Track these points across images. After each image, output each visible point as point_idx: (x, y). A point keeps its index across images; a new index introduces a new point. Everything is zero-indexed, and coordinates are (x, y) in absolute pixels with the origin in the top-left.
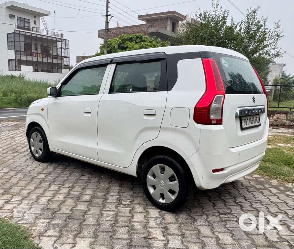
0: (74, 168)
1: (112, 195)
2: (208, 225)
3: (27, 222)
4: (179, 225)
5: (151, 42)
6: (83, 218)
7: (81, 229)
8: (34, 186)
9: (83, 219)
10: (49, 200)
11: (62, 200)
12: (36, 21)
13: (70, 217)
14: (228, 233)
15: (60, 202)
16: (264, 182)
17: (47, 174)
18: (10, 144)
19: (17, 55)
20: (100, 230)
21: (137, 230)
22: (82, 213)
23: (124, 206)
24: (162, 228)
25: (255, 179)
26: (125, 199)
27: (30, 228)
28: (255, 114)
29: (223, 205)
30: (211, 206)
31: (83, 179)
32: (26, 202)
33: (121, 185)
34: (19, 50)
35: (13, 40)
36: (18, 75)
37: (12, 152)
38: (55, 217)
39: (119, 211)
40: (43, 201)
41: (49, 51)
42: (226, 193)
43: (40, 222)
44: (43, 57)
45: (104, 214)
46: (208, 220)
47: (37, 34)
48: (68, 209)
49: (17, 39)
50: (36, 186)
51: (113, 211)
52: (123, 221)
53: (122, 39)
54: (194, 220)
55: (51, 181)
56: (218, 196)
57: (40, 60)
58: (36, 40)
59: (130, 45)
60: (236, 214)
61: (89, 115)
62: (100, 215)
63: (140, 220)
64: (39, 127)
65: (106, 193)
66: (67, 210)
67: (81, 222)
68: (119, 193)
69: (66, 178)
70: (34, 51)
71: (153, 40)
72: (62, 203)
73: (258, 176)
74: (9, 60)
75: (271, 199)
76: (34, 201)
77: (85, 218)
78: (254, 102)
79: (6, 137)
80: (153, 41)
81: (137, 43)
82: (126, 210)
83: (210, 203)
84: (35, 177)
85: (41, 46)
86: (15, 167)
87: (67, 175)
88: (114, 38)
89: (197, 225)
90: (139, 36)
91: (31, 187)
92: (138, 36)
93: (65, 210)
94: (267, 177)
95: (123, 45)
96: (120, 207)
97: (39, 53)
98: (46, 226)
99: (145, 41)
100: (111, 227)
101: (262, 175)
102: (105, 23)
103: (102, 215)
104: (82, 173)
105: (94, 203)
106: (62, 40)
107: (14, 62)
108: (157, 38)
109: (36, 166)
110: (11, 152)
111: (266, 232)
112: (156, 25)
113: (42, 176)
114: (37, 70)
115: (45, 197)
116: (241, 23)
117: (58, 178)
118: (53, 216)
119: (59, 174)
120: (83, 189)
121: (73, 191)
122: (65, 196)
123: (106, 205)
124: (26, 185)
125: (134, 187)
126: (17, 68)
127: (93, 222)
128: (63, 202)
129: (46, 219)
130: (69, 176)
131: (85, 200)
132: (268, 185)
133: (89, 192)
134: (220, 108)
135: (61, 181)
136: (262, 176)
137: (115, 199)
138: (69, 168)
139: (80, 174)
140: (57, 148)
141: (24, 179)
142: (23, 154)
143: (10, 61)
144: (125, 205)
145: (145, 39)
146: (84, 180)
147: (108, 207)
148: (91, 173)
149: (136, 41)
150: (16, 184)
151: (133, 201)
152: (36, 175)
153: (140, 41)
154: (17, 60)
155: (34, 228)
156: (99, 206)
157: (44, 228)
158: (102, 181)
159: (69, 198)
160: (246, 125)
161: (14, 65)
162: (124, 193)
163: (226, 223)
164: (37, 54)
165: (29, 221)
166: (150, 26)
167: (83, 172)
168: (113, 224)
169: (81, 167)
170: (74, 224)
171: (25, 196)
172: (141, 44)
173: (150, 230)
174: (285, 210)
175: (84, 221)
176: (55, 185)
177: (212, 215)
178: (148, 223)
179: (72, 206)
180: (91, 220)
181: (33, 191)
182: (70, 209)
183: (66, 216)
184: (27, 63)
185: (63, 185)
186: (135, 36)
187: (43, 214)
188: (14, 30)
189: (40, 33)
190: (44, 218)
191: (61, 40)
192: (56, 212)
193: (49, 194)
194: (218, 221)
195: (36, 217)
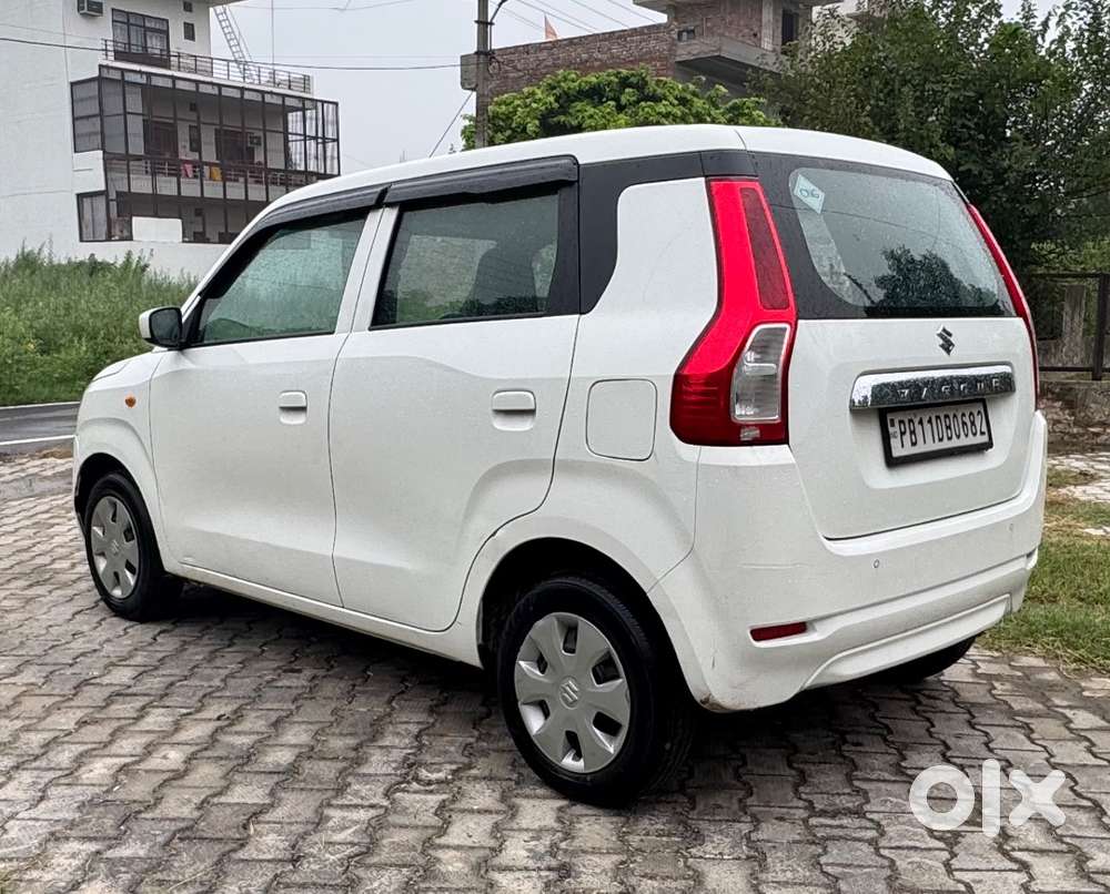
0: (265, 644)
1: (387, 746)
2: (744, 857)
3: (10, 854)
4: (624, 858)
5: (683, 101)
6: (238, 836)
7: (219, 877)
8: (79, 714)
9: (238, 839)
10: (123, 769)
11: (175, 768)
12: (192, 25)
13: (187, 833)
14: (816, 885)
15: (165, 776)
16: (1052, 686)
17: (142, 669)
18: (27, 549)
19: (112, 175)
20: (296, 878)
21: (444, 877)
22: (243, 817)
23: (422, 788)
24: (549, 869)
25: (1019, 674)
26: (437, 760)
27: (15, 876)
28: (950, 400)
29: (841, 777)
30: (788, 781)
31: (288, 684)
32: (26, 777)
33: (436, 706)
34: (123, 152)
35: (97, 111)
36: (121, 261)
37: (28, 583)
38: (129, 832)
39: (394, 807)
40: (96, 772)
41: (251, 153)
42: (871, 730)
43: (63, 854)
44: (225, 180)
45: (328, 818)
46: (754, 836)
47: (197, 82)
48: (189, 801)
49: (113, 104)
50: (86, 715)
51: (372, 806)
52: (397, 846)
53: (557, 91)
54: (695, 839)
55: (153, 692)
56: (834, 743)
57: (213, 191)
58: (193, 108)
59: (591, 117)
60: (881, 815)
61: (299, 419)
62: (313, 823)
63: (469, 842)
64: (120, 474)
65: (364, 738)
66: (184, 804)
67: (227, 848)
68: (418, 737)
69: (218, 684)
70: (185, 153)
71: (694, 94)
72: (174, 779)
73: (1039, 663)
74: (80, 197)
75: (1055, 751)
76: (60, 773)
77: (249, 836)
78: (948, 351)
79: (18, 521)
80: (695, 99)
81: (625, 107)
82: (425, 802)
83: (788, 771)
84: (92, 681)
85: (216, 130)
86: (22, 643)
87: (226, 672)
88: (526, 90)
89: (701, 857)
90: (632, 79)
91: (65, 720)
92: (627, 78)
93: (178, 806)
94: (1074, 665)
95: (562, 118)
96: (403, 790)
97: (207, 164)
98: (81, 867)
99: (656, 99)
100: (340, 869)
101: (1057, 657)
102: (476, 25)
103: (319, 821)
104: (291, 662)
105: (301, 778)
106: (308, 104)
107: (101, 203)
108: (710, 85)
109: (111, 637)
110: (22, 583)
111: (980, 881)
112: (715, 26)
113: (123, 676)
114: (200, 238)
115: (108, 756)
116: (1063, 10)
117: (185, 682)
118: (122, 827)
119: (195, 667)
120: (276, 724)
121: (231, 733)
122: (193, 754)
123: (350, 784)
124: (48, 711)
125: (488, 715)
126: (116, 231)
127: (278, 848)
128: (178, 775)
129: (90, 839)
130: (232, 675)
131: (271, 768)
132: (1064, 699)
133: (297, 735)
134: (775, 376)
135: (194, 695)
136: (1055, 661)
137: (396, 761)
138: (242, 641)
139: (281, 664)
140: (190, 560)
141: (46, 689)
142: (70, 592)
143: (87, 202)
144: (430, 783)
145: (659, 91)
146: (289, 687)
147: (356, 794)
148: (328, 660)
149: (617, 100)
150: (8, 707)
151: (470, 766)
152: (96, 673)
153: (634, 98)
154: (113, 196)
155: (35, 874)
156: (318, 790)
157: (70, 874)
158: (364, 693)
159: (209, 758)
160: (914, 444)
161: (101, 215)
162: (439, 739)
163: (825, 849)
164: (198, 165)
165: (21, 847)
166: (685, 34)
167: (297, 658)
168: (357, 855)
169: (297, 638)
170: (197, 857)
171: (29, 755)
172: (641, 113)
173: (497, 876)
174: (1097, 797)
175: (242, 846)
176: (163, 710)
177: (776, 819)
178: (500, 851)
179: (209, 792)
180: (269, 842)
181: (66, 735)
182: (196, 800)
183: (173, 827)
184: (157, 206)
185: (198, 711)
186: (616, 80)
187: (83, 821)
188: (101, 66)
189: (212, 76)
190: (84, 838)
191: (304, 104)
192: (140, 812)
193: (129, 745)
194: (795, 842)
195: (52, 834)
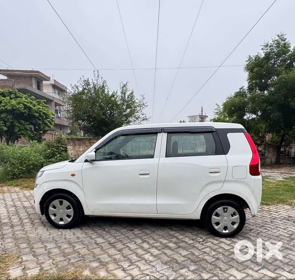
61: (147, 176)
92: (11, 92)
112: (20, 81)
140: (97, 211)
145: (20, 96)
149: (10, 97)
153: (14, 97)
172: (17, 100)
185: (135, 242)
186: (8, 92)
